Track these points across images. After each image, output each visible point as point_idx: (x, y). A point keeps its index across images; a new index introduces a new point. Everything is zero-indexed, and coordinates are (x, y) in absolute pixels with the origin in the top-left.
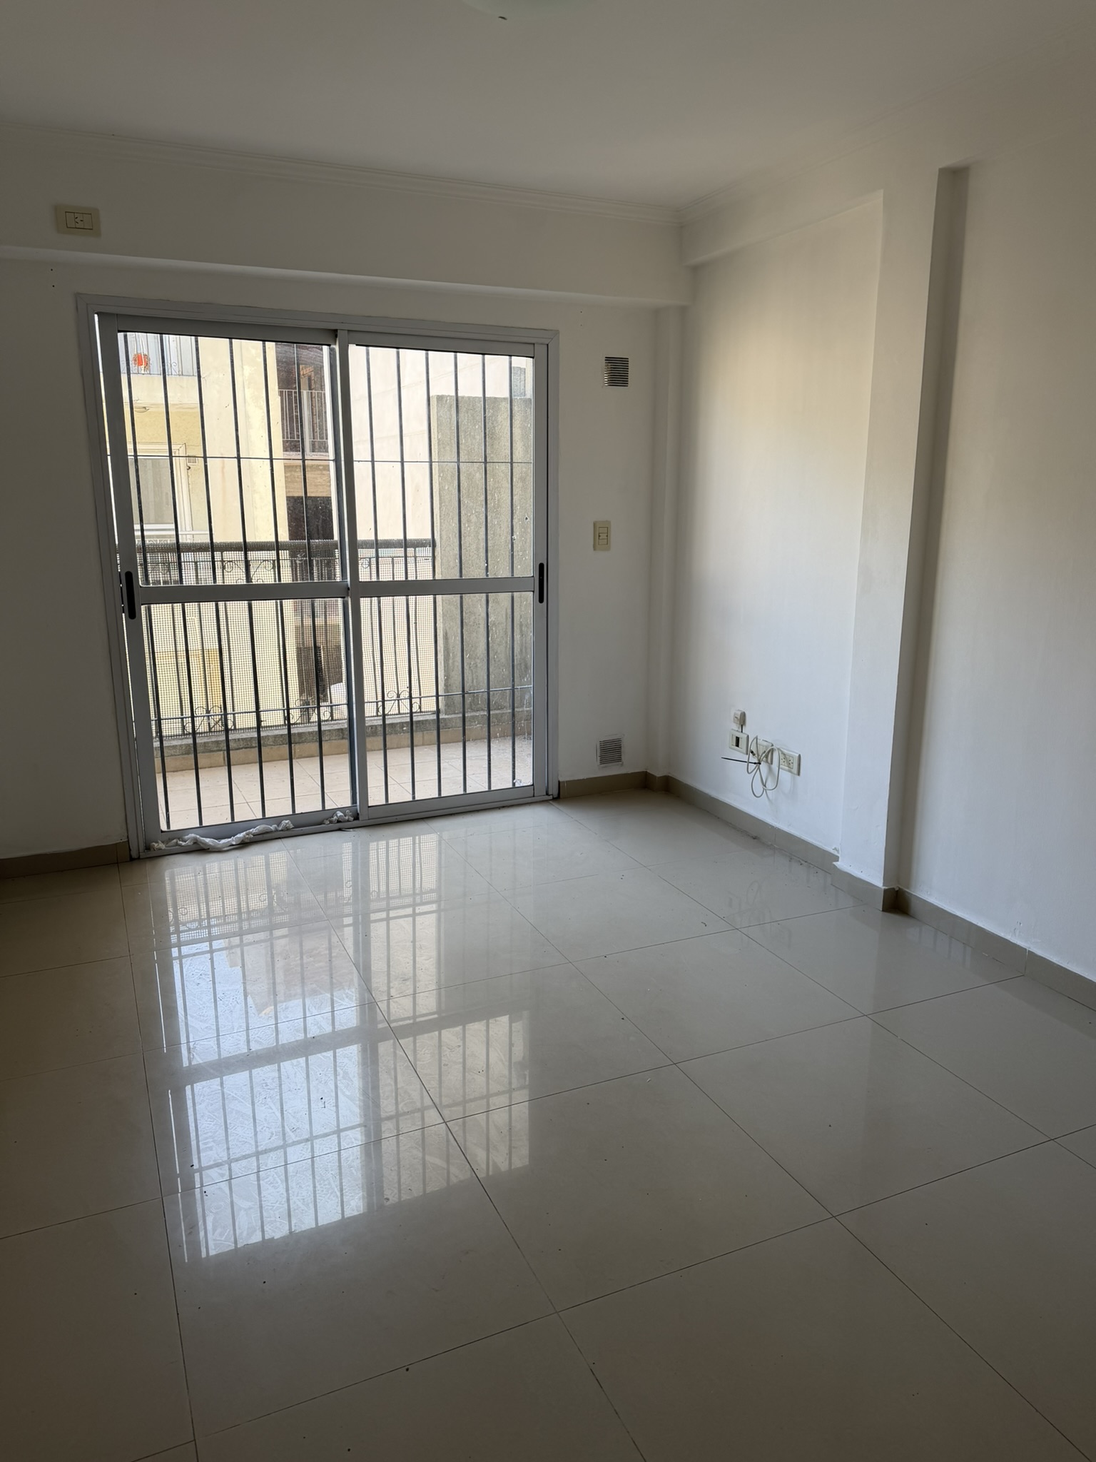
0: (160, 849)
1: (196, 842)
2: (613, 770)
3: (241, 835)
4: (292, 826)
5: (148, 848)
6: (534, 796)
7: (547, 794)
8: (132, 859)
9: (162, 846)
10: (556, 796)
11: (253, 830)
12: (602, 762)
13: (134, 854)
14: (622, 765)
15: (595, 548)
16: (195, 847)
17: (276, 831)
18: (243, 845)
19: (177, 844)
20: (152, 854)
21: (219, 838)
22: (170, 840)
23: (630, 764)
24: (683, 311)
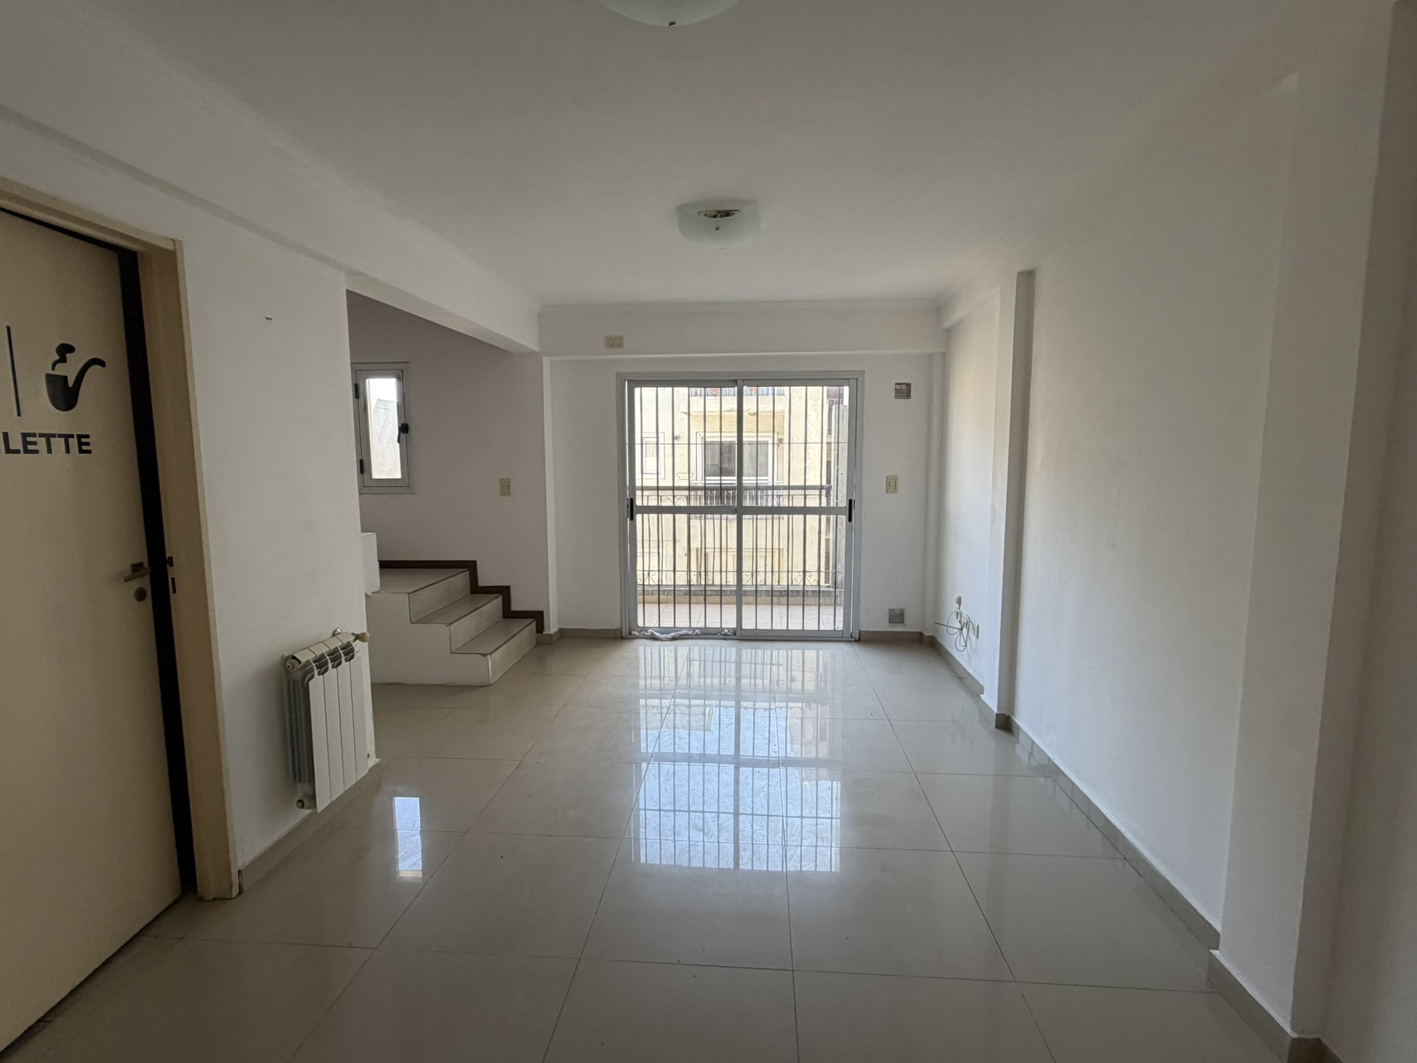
0: (635, 635)
1: (652, 634)
2: (898, 628)
3: (673, 634)
4: (699, 633)
5: (630, 633)
6: (842, 637)
7: (851, 637)
8: (622, 638)
9: (637, 634)
10: (857, 638)
11: (680, 633)
12: (890, 622)
13: (624, 635)
14: (905, 626)
15: (887, 492)
16: (652, 637)
17: (692, 635)
18: (674, 639)
19: (644, 634)
20: (630, 636)
21: (662, 634)
22: (642, 631)
23: (910, 626)
24: (944, 354)
